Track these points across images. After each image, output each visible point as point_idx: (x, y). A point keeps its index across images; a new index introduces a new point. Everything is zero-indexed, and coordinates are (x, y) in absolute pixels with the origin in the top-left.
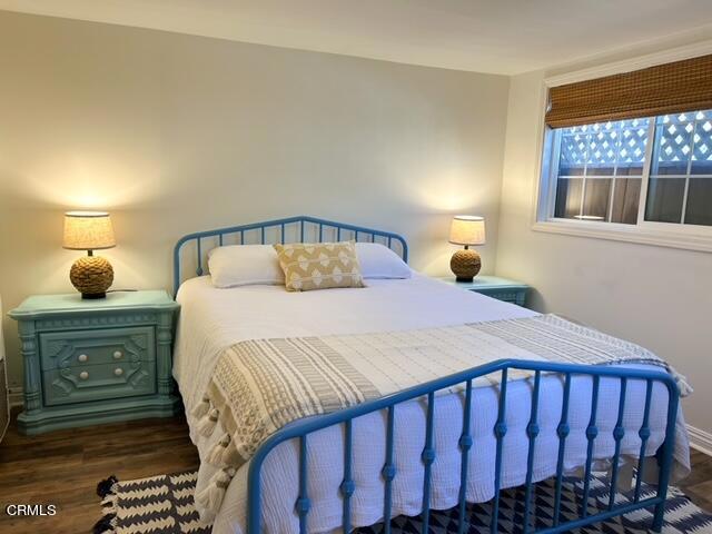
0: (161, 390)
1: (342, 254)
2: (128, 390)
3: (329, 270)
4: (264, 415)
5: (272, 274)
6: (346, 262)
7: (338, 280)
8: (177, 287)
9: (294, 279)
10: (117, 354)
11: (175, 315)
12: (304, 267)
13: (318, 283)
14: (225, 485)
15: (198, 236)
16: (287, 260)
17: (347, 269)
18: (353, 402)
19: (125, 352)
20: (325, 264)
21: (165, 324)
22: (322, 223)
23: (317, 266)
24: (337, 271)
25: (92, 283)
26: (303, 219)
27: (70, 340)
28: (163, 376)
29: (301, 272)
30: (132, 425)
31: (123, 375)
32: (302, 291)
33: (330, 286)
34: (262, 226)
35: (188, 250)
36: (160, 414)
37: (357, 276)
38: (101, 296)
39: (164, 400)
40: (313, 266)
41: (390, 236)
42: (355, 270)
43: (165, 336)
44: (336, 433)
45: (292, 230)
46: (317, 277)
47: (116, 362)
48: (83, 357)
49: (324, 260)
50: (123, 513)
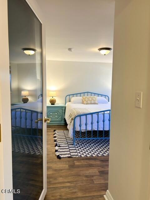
0: (63, 120)
1: (94, 98)
2: (57, 120)
3: (91, 101)
4: (76, 114)
5: (81, 101)
6: (94, 99)
7: (93, 103)
8: (66, 104)
9: (85, 102)
10: (56, 114)
11: (65, 107)
12: (87, 100)
13: (89, 103)
14: (71, 122)
15: (70, 95)
16: (84, 99)
17: (95, 101)
18: (87, 113)
19: (57, 113)
20: (91, 100)
21: (64, 109)
22: (91, 93)
23: (89, 100)
24: (93, 101)
25: (53, 102)
26: (88, 92)
27: (49, 111)
28: (63, 118)
29: (86, 101)
30: (58, 125)
31: (57, 117)
32: (86, 104)
33: (91, 104)
34: (80, 93)
35: (68, 97)
36: (62, 124)
37: (96, 102)
38: (54, 104)
39: (63, 122)
40: (88, 100)
41: (105, 96)
42: (96, 101)
43: (64, 111)
44: (85, 116)
45: (86, 94)
46: (89, 102)
47: (56, 115)
48: (51, 114)
49: (90, 99)
50: (57, 133)
